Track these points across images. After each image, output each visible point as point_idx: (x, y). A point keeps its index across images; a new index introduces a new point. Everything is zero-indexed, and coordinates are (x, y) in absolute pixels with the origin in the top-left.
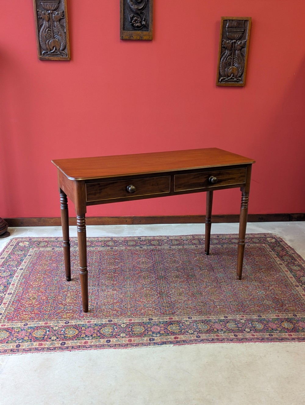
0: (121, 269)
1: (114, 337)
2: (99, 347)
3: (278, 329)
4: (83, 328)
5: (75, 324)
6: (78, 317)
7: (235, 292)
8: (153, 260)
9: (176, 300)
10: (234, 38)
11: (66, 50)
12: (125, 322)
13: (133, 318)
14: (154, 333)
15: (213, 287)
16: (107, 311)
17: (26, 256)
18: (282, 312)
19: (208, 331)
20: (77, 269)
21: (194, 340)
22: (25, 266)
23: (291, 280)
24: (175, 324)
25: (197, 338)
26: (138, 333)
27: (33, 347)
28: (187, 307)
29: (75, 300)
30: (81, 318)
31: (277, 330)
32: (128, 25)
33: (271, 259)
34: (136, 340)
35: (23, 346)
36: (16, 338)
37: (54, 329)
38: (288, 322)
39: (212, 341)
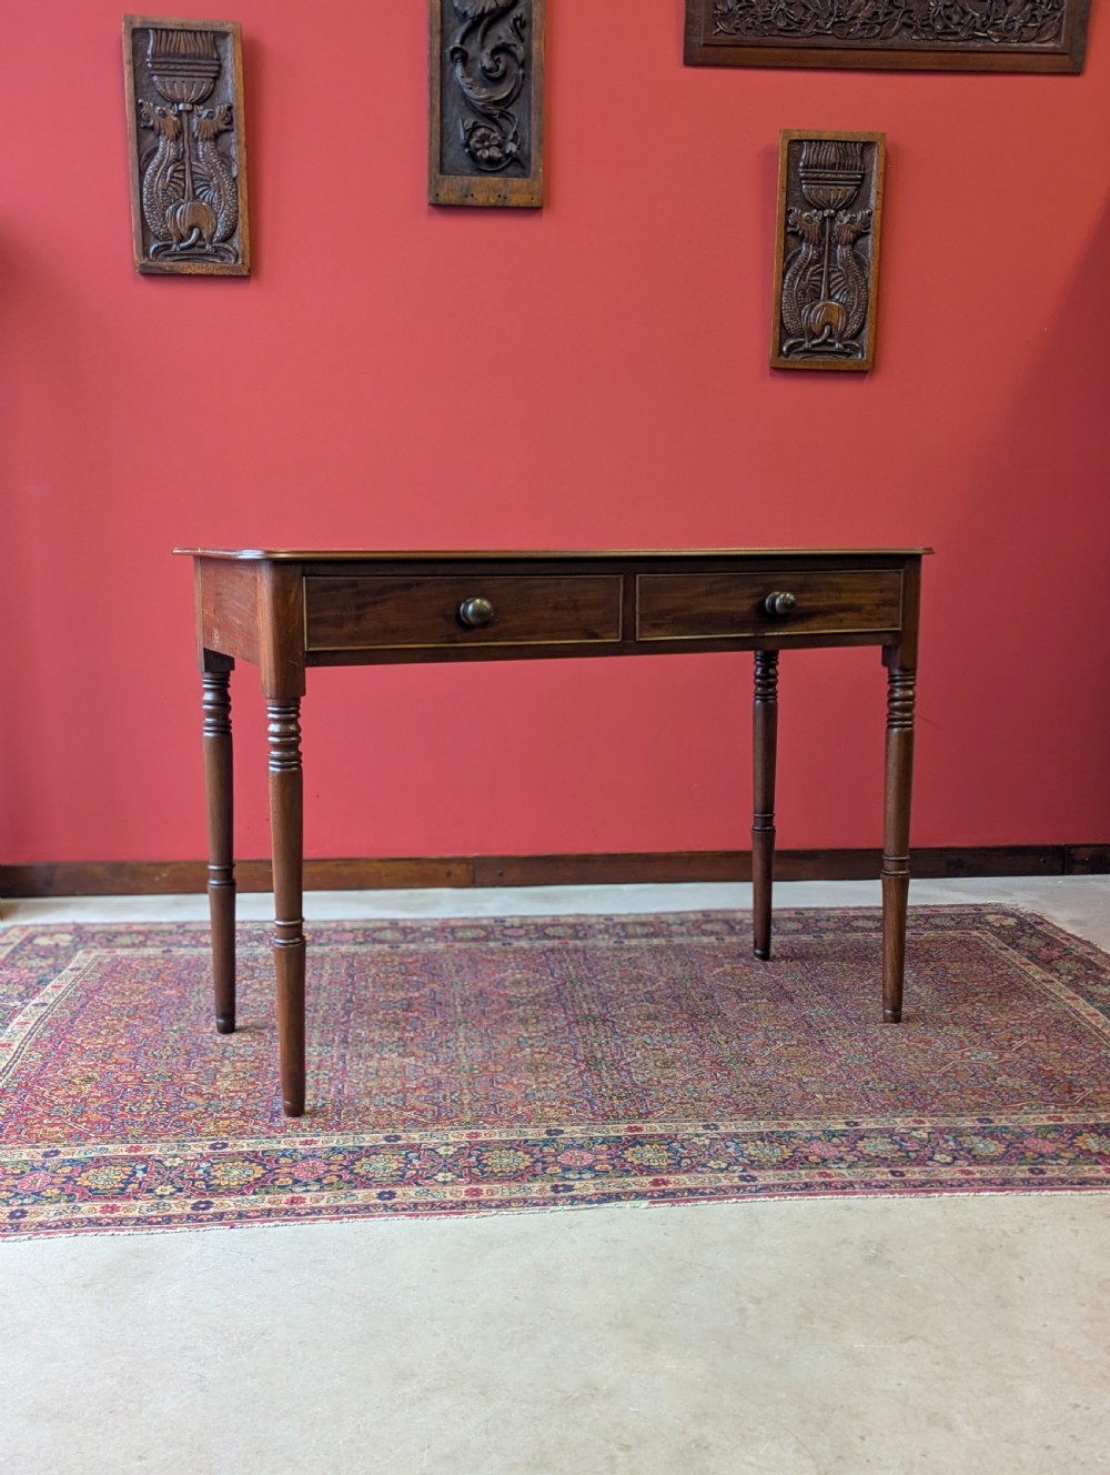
0: (433, 999)
1: (409, 1184)
3: (1063, 1154)
4: (283, 1160)
5: (251, 1149)
6: (264, 1129)
7: (881, 1057)
8: (556, 976)
9: (650, 1079)
10: (829, 201)
11: (236, 242)
12: (452, 1139)
13: (484, 1128)
14: (570, 1170)
15: (794, 1042)
16: (380, 1113)
18: (1069, 1109)
19: (784, 1162)
20: (262, 1001)
21: (732, 1187)
22: (56, 996)
23: (1093, 1022)
24: (651, 1144)
25: (745, 1183)
26: (507, 1170)
27: (77, 1216)
28: (695, 1099)
29: (253, 1083)
30: (275, 1131)
31: (1058, 1157)
32: (456, 155)
33: (1010, 967)
34: (499, 1190)
35: (37, 1214)
36: (11, 1192)
37: (168, 1164)
38: (1100, 1135)
39: (802, 1189)
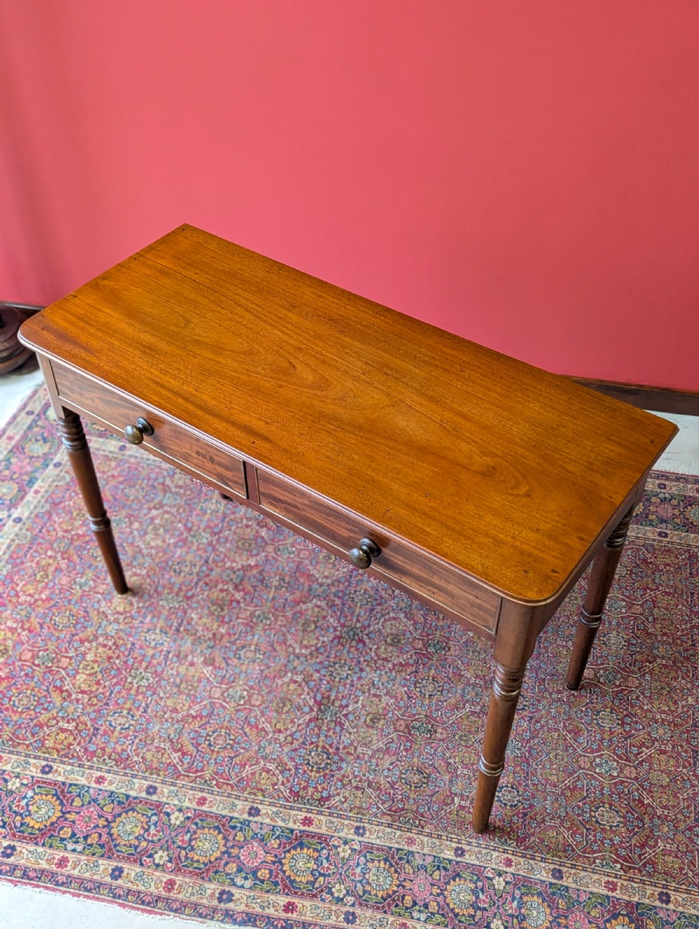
0: (261, 573)
1: (135, 861)
2: (86, 889)
4: (77, 802)
5: (63, 780)
6: (81, 754)
9: (352, 743)
12: (186, 804)
13: (212, 792)
14: (241, 871)
16: (158, 749)
17: (47, 466)
18: (630, 874)
19: (385, 900)
20: (152, 548)
22: (31, 507)
24: (309, 848)
26: (202, 859)
28: (369, 783)
30: (87, 758)
34: (186, 887)
37: (10, 786)
